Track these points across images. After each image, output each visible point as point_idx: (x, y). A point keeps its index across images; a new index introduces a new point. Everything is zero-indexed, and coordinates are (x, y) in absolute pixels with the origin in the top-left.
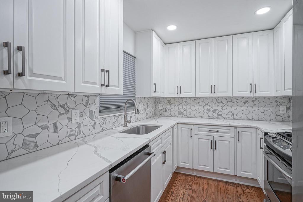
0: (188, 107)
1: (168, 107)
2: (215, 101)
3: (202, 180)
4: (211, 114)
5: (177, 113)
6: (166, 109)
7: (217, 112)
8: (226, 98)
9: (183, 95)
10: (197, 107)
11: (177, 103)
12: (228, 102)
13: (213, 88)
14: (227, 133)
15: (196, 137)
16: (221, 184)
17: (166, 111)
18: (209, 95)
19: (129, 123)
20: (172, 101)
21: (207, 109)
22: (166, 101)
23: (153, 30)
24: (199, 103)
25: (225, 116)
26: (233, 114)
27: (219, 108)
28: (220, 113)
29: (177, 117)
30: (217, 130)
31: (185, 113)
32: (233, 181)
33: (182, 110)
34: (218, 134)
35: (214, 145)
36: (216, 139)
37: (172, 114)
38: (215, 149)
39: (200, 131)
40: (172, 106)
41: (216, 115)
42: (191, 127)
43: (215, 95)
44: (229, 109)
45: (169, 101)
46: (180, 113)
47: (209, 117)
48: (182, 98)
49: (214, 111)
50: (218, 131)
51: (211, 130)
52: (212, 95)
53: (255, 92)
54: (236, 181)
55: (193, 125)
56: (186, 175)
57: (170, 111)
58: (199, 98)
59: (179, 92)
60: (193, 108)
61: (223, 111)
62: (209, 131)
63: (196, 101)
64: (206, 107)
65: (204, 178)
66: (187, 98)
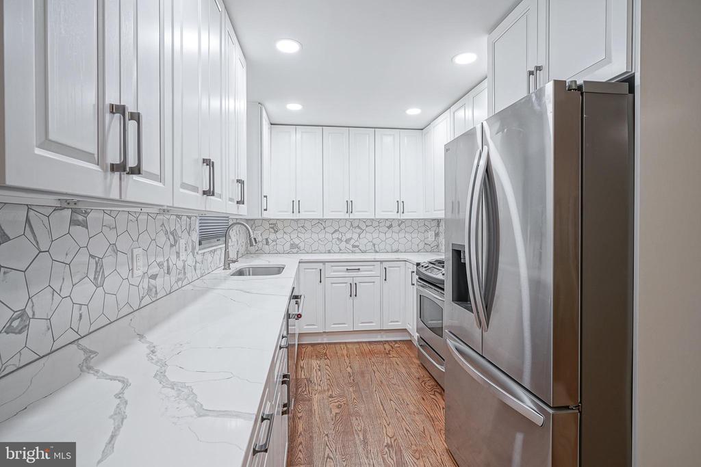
0: (307, 235)
1: (272, 236)
2: (348, 224)
3: (338, 346)
4: (343, 245)
5: (287, 246)
6: (267, 239)
7: (352, 242)
8: (364, 221)
9: (303, 215)
10: (321, 236)
11: (289, 230)
12: (367, 226)
13: (349, 206)
14: (371, 271)
15: (328, 281)
16: (364, 345)
17: (267, 243)
18: (343, 215)
19: (234, 262)
20: (280, 225)
21: (338, 239)
22: (267, 226)
23: (261, 105)
24: (324, 228)
25: (363, 248)
26: (374, 245)
27: (355, 236)
28: (357, 244)
29: (288, 253)
30: (357, 268)
31: (302, 245)
32: (379, 338)
33: (297, 241)
34: (359, 274)
35: (353, 291)
36: (357, 280)
37: (279, 248)
38: (356, 296)
39: (334, 271)
40: (279, 235)
41: (350, 247)
42: (321, 266)
43: (352, 216)
44: (369, 236)
45: (274, 225)
46: (293, 246)
47: (340, 251)
48: (297, 220)
49: (347, 241)
50: (359, 269)
51: (349, 268)
52: (347, 216)
53: (403, 213)
54: (382, 337)
55: (324, 262)
56: (313, 345)
57: (275, 243)
58: (325, 220)
59: (296, 210)
60: (315, 236)
61: (360, 241)
62: (347, 270)
63: (319, 224)
64: (335, 235)
65: (340, 343)
66: (305, 220)
